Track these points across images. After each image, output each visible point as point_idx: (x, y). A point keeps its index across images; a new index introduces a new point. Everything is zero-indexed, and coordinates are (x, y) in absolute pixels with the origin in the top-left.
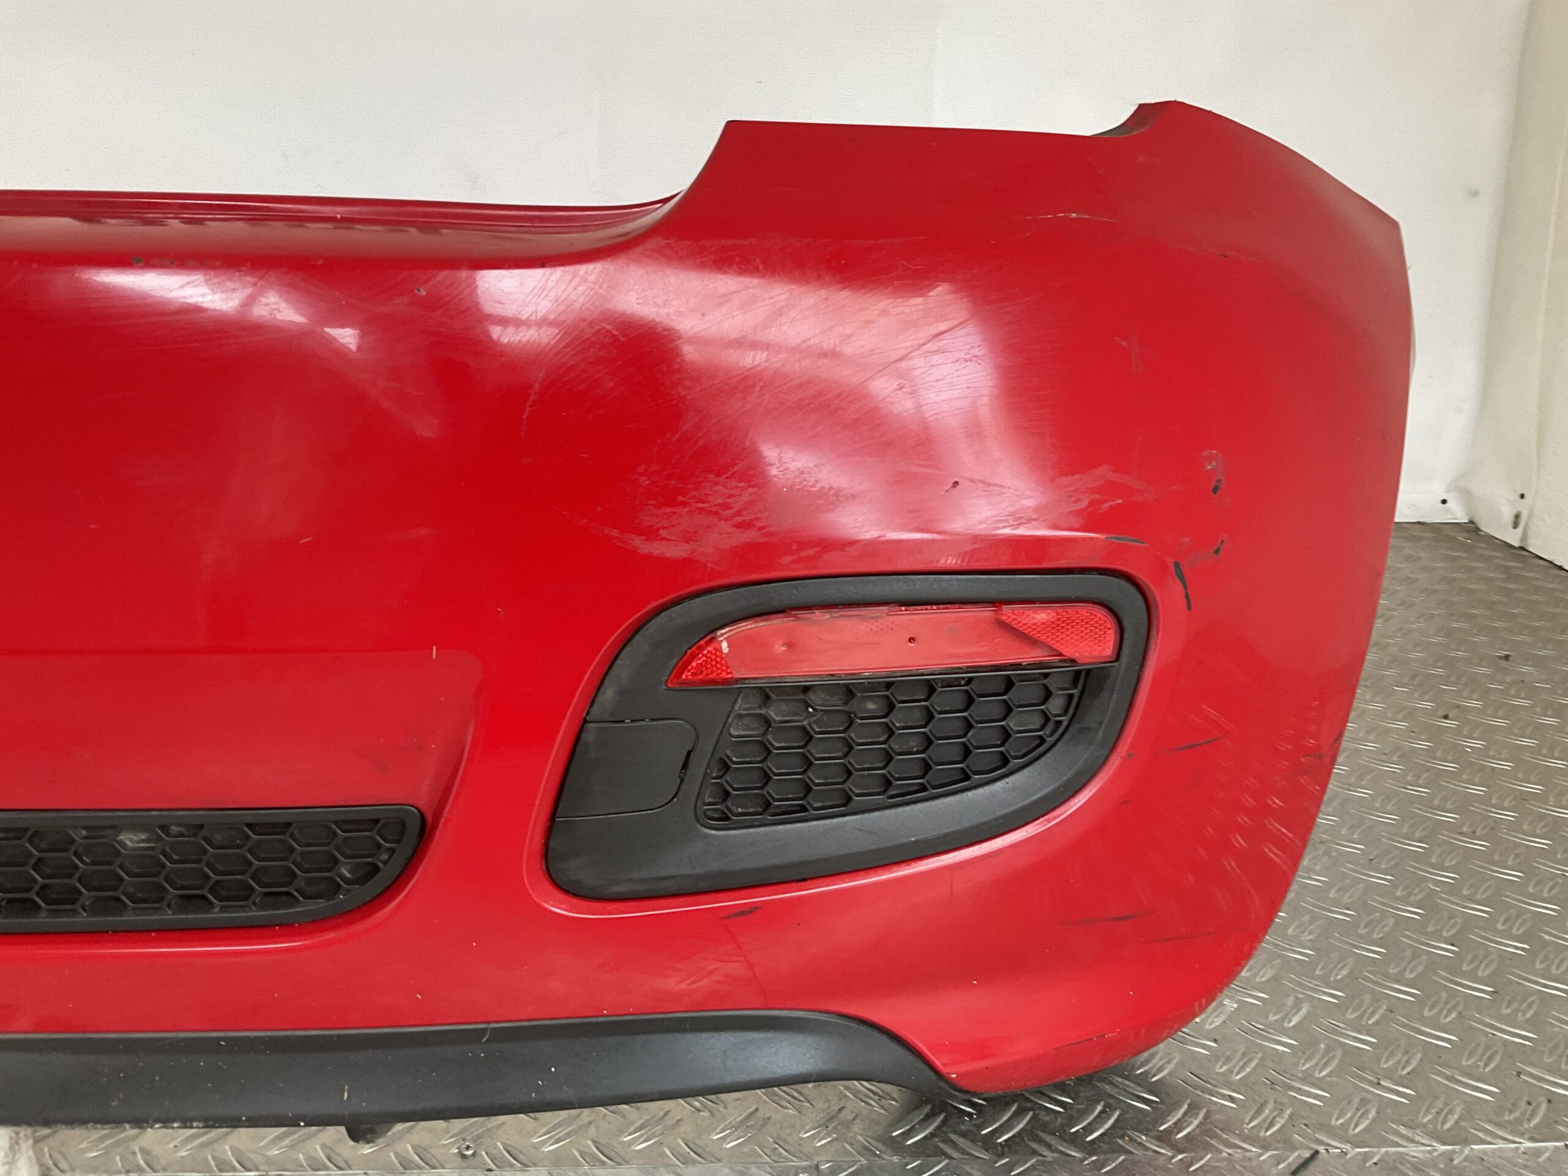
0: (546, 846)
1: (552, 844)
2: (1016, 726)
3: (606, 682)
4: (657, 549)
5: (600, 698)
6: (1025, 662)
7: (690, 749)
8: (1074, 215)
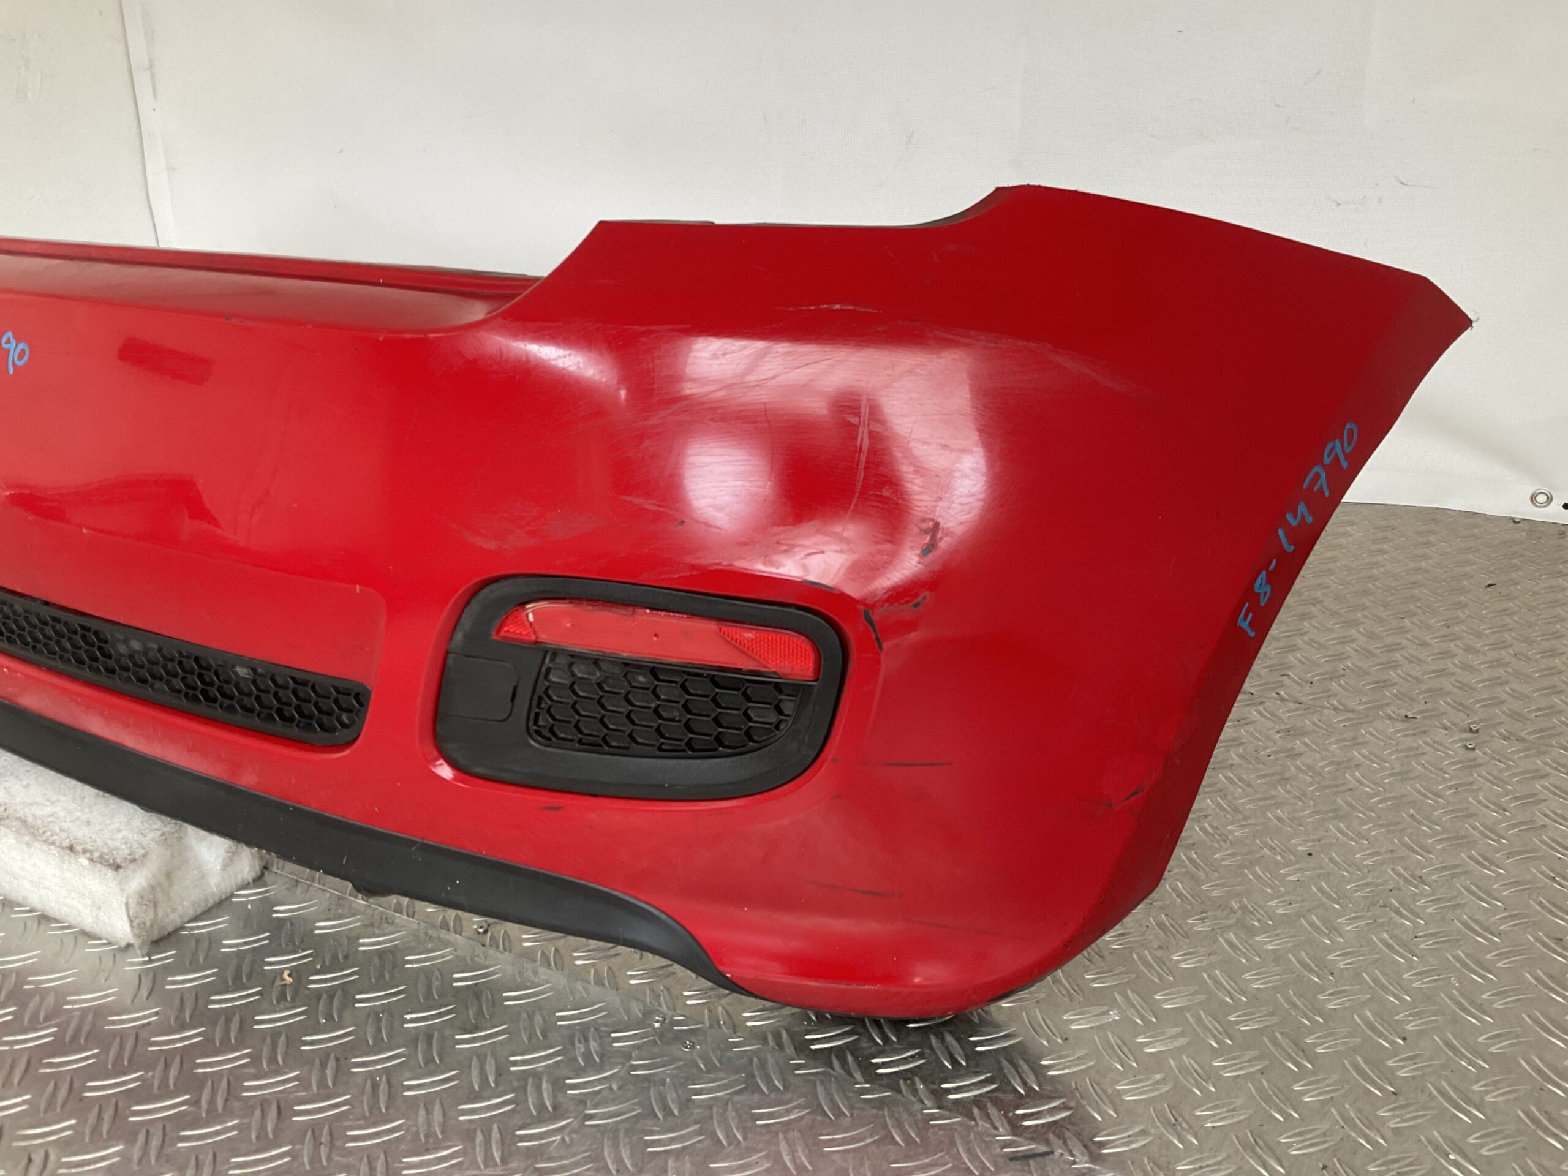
0: (434, 729)
1: (438, 730)
2: (756, 716)
3: (458, 628)
4: (479, 542)
5: (454, 638)
6: (745, 668)
7: (515, 684)
8: (838, 307)
